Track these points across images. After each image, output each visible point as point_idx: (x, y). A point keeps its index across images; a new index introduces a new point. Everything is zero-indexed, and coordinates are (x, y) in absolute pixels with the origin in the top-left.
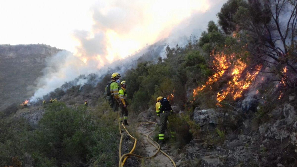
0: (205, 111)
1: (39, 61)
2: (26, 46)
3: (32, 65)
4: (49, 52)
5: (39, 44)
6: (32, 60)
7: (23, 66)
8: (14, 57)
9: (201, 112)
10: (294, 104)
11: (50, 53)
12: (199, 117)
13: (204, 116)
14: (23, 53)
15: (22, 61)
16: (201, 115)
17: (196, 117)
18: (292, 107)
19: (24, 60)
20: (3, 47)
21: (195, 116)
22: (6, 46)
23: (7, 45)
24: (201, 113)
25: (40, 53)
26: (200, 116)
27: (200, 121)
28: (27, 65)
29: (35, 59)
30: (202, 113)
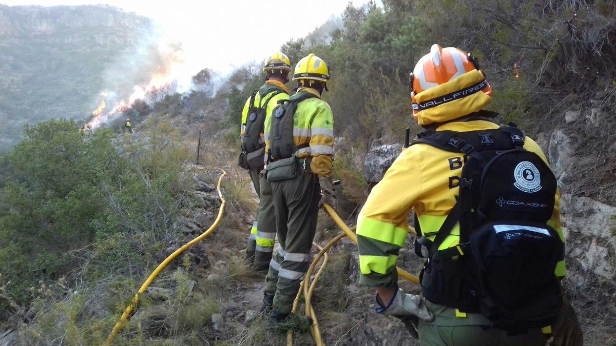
0: (389, 147)
1: (101, 42)
2: (73, 9)
3: (88, 50)
4: (122, 23)
5: (100, 5)
6: (88, 39)
7: (69, 51)
8: (50, 33)
9: (381, 151)
10: (571, 131)
11: (124, 24)
12: (375, 162)
13: (386, 159)
14: (67, 24)
15: (66, 41)
16: (380, 157)
17: (369, 162)
18: (565, 137)
19: (70, 40)
20: (25, 11)
21: (367, 159)
22: (33, 9)
23: (33, 7)
24: (379, 153)
25: (103, 24)
26: (378, 160)
27: (377, 170)
28: (78, 50)
29: (92, 38)
30: (382, 153)
